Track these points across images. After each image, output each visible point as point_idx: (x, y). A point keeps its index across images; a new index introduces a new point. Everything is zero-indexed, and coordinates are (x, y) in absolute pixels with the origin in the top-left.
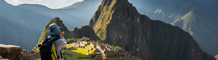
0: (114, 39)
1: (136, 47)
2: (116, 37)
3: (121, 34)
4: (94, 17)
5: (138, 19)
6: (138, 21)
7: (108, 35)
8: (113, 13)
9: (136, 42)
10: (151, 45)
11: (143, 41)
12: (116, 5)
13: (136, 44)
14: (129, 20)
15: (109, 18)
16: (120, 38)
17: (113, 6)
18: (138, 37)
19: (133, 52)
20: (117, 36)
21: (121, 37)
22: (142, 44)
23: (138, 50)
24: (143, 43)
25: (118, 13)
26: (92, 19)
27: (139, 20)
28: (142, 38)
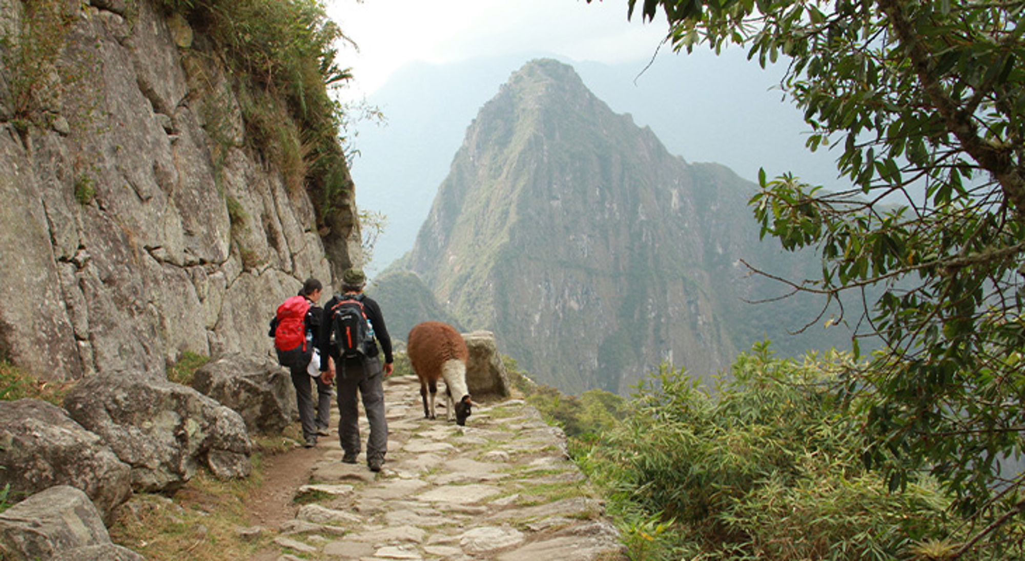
0: (537, 318)
1: (660, 344)
2: (547, 306)
3: (571, 289)
4: (435, 211)
5: (675, 192)
6: (675, 200)
7: (505, 304)
8: (525, 186)
9: (658, 316)
10: (754, 322)
11: (697, 307)
12: (534, 144)
13: (657, 330)
14: (611, 210)
15: (506, 213)
16: (571, 309)
17: (521, 153)
18: (665, 292)
19: (646, 369)
20: (552, 301)
21: (574, 304)
22: (694, 326)
23: (670, 357)
24: (697, 320)
25: (550, 184)
26: (426, 223)
27: (681, 198)
28: (687, 293)
